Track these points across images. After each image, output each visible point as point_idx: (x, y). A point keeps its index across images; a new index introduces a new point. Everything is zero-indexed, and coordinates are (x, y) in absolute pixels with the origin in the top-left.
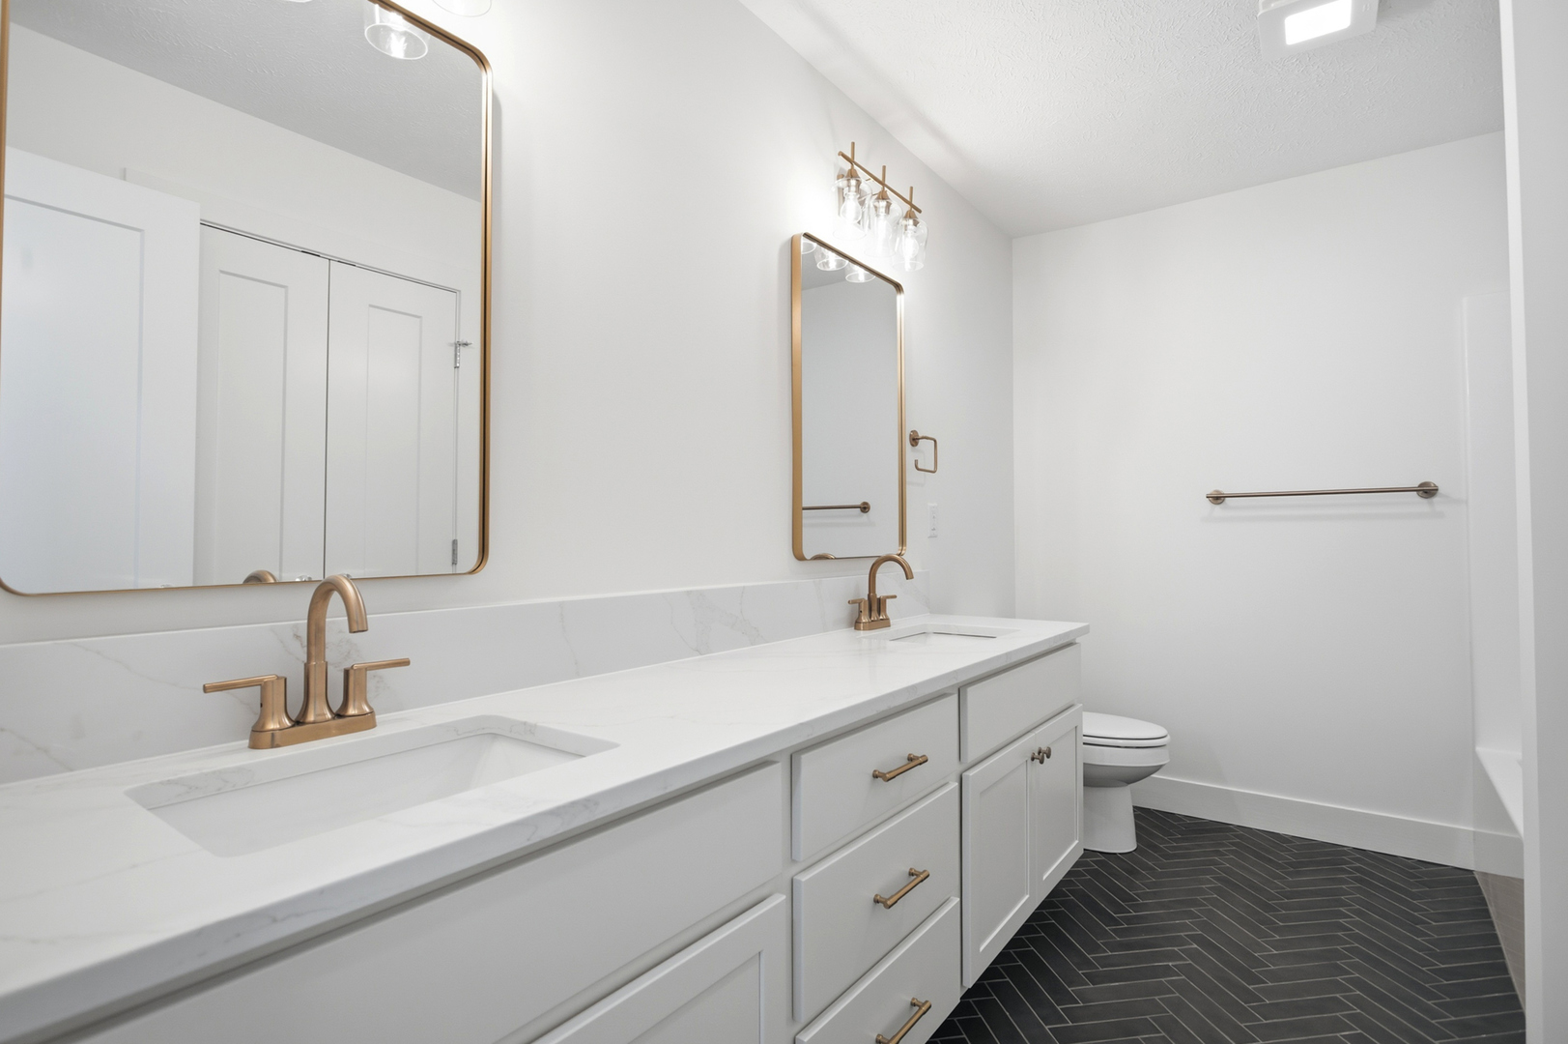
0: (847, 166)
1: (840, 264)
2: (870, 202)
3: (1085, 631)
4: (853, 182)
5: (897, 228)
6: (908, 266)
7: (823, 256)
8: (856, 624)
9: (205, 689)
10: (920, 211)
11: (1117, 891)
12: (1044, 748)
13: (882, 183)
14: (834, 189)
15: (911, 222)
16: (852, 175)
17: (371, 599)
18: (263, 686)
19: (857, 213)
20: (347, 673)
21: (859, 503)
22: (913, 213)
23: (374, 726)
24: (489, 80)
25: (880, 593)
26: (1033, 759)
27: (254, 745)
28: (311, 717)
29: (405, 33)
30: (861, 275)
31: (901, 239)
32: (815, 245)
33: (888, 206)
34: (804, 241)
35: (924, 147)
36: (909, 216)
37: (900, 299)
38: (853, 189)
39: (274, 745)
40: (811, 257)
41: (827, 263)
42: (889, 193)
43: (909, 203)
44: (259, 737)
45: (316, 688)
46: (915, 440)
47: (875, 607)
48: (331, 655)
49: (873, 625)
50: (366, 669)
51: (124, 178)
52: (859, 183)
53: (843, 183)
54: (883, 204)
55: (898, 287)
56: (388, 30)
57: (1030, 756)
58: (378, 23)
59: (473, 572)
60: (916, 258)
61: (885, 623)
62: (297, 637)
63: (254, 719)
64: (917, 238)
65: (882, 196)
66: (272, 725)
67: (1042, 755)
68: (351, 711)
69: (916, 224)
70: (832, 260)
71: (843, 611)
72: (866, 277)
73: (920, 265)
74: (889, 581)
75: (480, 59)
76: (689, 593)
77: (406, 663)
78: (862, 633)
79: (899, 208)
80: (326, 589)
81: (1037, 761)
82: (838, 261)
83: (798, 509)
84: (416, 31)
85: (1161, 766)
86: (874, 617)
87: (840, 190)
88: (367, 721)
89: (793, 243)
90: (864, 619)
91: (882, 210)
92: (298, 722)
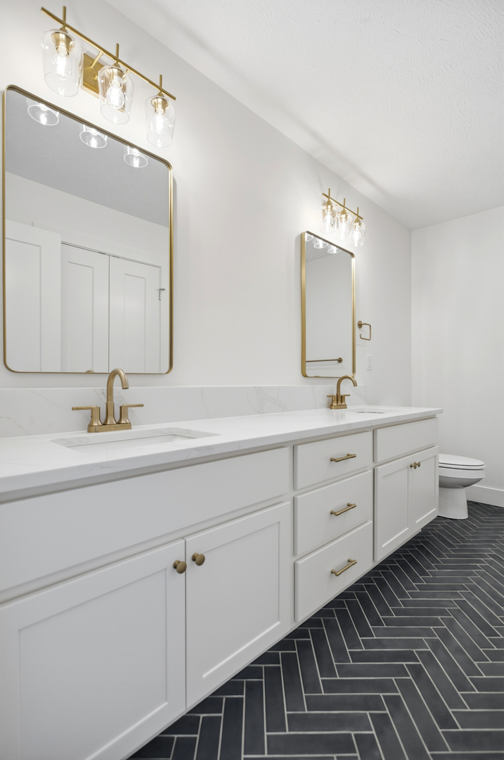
0: (326, 199)
1: (324, 245)
2: (338, 216)
3: (441, 412)
4: (329, 207)
5: (351, 227)
6: (356, 245)
7: (317, 242)
8: (331, 406)
9: (73, 409)
10: (362, 219)
11: (456, 535)
12: (417, 463)
13: (344, 206)
14: (321, 211)
15: (358, 224)
16: (329, 203)
17: (130, 380)
18: (92, 409)
19: (331, 221)
20: (121, 407)
21: (337, 358)
22: (359, 219)
23: (131, 428)
24: (171, 172)
25: (342, 393)
26: (411, 467)
27: (89, 431)
28: (109, 423)
29: (139, 157)
30: (335, 250)
31: (353, 233)
32: (312, 236)
33: (346, 217)
34: (307, 235)
35: (364, 188)
36: (357, 221)
37: (353, 260)
38: (329, 210)
39: (96, 431)
40: (311, 243)
41: (318, 246)
42: (347, 211)
43: (357, 215)
44: (90, 429)
45: (110, 412)
46: (360, 325)
47: (340, 399)
48: (115, 401)
49: (339, 407)
50: (128, 407)
51: (33, 225)
52: (332, 207)
53: (324, 207)
54: (344, 216)
55: (352, 255)
56: (132, 156)
57: (410, 465)
58: (129, 153)
59: (167, 373)
60: (360, 241)
61: (345, 407)
62: (103, 393)
63: (89, 423)
64: (361, 231)
65: (344, 212)
66: (95, 424)
67: (415, 466)
68: (123, 422)
69: (360, 224)
70: (321, 243)
71: (325, 401)
72: (337, 251)
73: (362, 244)
74: (346, 388)
75: (168, 165)
76: (255, 387)
77: (142, 406)
78: (333, 410)
79: (351, 217)
80: (114, 374)
81: (413, 468)
82: (323, 244)
83: (304, 362)
84: (143, 156)
85: (481, 479)
86: (339, 403)
87: (324, 211)
88: (128, 426)
89: (302, 236)
90: (335, 404)
91: (343, 220)
92: (104, 424)
